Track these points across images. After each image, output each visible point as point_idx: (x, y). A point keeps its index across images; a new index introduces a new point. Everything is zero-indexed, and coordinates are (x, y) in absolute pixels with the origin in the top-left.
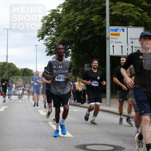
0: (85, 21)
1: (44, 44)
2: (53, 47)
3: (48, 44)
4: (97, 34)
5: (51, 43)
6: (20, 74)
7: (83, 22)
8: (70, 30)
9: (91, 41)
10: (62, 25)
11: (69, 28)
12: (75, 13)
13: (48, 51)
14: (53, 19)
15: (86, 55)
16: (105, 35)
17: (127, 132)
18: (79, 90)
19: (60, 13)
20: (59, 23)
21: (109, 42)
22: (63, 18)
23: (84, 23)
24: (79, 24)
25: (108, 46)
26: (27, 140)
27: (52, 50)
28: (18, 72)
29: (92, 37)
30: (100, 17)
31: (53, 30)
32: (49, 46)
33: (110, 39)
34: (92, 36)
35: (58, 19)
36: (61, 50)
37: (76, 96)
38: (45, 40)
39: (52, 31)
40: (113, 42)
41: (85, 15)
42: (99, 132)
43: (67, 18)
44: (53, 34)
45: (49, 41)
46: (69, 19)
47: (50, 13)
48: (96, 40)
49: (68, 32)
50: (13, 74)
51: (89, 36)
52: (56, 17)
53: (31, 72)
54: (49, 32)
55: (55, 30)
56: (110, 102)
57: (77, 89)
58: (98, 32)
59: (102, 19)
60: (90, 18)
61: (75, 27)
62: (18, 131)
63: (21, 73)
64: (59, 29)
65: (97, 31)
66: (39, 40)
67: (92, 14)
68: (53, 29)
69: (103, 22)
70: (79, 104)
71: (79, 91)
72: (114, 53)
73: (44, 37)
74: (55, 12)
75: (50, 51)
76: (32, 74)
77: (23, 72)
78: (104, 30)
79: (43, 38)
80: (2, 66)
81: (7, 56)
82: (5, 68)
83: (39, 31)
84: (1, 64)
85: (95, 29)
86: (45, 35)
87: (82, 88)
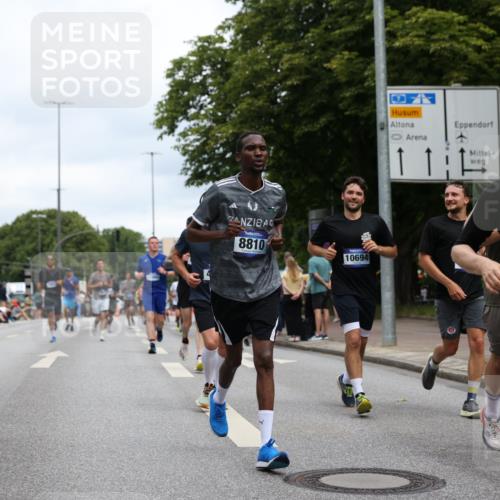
0: (307, 71)
1: (176, 147)
2: (206, 156)
3: (191, 148)
4: (347, 113)
5: (198, 143)
6: (101, 247)
7: (300, 74)
8: (261, 103)
9: (329, 134)
10: (232, 86)
11: (256, 96)
12: (273, 46)
13: (190, 173)
14: (204, 67)
15: (311, 180)
16: (373, 116)
17: (451, 428)
18: (291, 295)
19: (225, 46)
20: (222, 80)
21: (385, 137)
22: (236, 63)
23: (303, 77)
24: (289, 83)
25: (384, 150)
26: (130, 459)
27: (201, 166)
28: (94, 241)
29: (330, 122)
30: (357, 57)
31: (205, 103)
32: (194, 156)
33: (390, 129)
34: (331, 119)
36: (259, 152)
38: (180, 134)
39: (202, 107)
40: (401, 137)
41: (306, 53)
42: (362, 430)
43: (249, 64)
44: (205, 116)
45: (192, 138)
46: (257, 67)
47: (195, 48)
48: (345, 132)
49: (253, 108)
50: (78, 247)
51: (323, 120)
52: (213, 60)
53: (136, 240)
54: (192, 111)
55: (210, 103)
56: (394, 333)
57: (285, 293)
58: (349, 106)
59: (362, 62)
60: (322, 61)
61: (276, 92)
62: (99, 431)
63: (103, 245)
64: (224, 100)
65: (345, 103)
66: (161, 137)
67: (328, 46)
68: (203, 98)
69: (366, 73)
71: (293, 298)
72: (402, 174)
73: (176, 127)
74: (210, 43)
75: (196, 171)
76: (141, 247)
77: (111, 242)
78: (368, 97)
79: (172, 129)
80: (43, 223)
81: (59, 190)
82: (53, 229)
83: (158, 109)
84: (40, 216)
85: (341, 96)
86: (180, 118)
87: (301, 289)
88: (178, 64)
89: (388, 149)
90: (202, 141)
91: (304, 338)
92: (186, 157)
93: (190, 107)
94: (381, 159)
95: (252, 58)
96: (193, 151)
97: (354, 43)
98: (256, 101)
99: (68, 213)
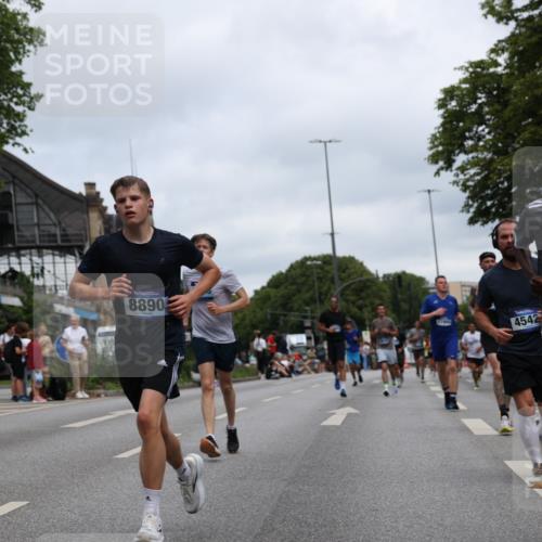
1: (455, 183)
2: (489, 192)
3: (471, 183)
5: (478, 178)
6: (382, 294)
10: (512, 114)
11: (539, 124)
13: (472, 210)
14: (480, 95)
19: (500, 70)
20: (500, 108)
22: (513, 89)
27: (484, 202)
28: (374, 288)
31: (484, 133)
32: (476, 192)
35: (495, 93)
38: (458, 169)
39: (480, 138)
43: (529, 89)
44: (485, 148)
45: (472, 171)
46: (537, 92)
47: (467, 75)
49: (536, 137)
50: (358, 295)
52: (488, 86)
53: (419, 285)
54: (470, 143)
55: (489, 133)
63: (385, 291)
64: (504, 129)
66: (437, 173)
68: (481, 128)
73: (454, 161)
74: (483, 69)
75: (478, 208)
77: (393, 288)
79: (449, 164)
80: (319, 271)
81: (332, 234)
82: (330, 275)
83: (432, 142)
84: (315, 262)
86: (457, 152)
88: (450, 93)
90: (483, 175)
93: (466, 138)
95: (531, 83)
96: (475, 186)
98: (538, 129)
99: (344, 258)
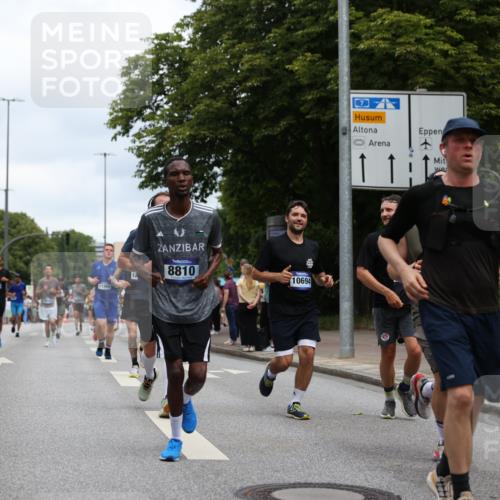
0: (268, 72)
1: (131, 149)
2: (161, 158)
3: (145, 150)
4: (308, 117)
5: (153, 145)
7: (262, 75)
8: (219, 104)
9: (289, 138)
10: (189, 87)
11: (214, 97)
12: (233, 46)
13: (144, 175)
14: (162, 66)
15: (270, 185)
16: (335, 120)
18: (247, 304)
19: (183, 44)
20: (179, 80)
21: (347, 141)
22: (194, 63)
23: (264, 79)
24: (249, 84)
25: (346, 156)
26: (76, 470)
27: (156, 169)
28: (42, 244)
29: (291, 125)
30: (320, 59)
31: (162, 103)
32: (148, 157)
33: (353, 134)
34: (293, 122)
35: (177, 65)
36: (182, 177)
37: (237, 325)
38: (135, 135)
39: (158, 107)
40: (363, 143)
41: (267, 54)
42: (316, 444)
43: (208, 64)
44: (162, 117)
45: (147, 139)
46: (216, 68)
47: (153, 46)
48: (306, 137)
49: (211, 110)
50: (26, 250)
51: (283, 123)
52: (170, 58)
53: (86, 244)
54: (148, 111)
55: (167, 103)
56: (352, 345)
57: (241, 301)
58: (311, 109)
59: (325, 65)
60: (283, 63)
61: (236, 94)
62: (43, 441)
63: (53, 248)
64: (182, 100)
65: (307, 106)
66: (115, 138)
67: (289, 47)
68: (160, 98)
69: (329, 76)
70: (247, 349)
71: (248, 307)
72: (364, 181)
73: (131, 127)
74: (168, 41)
75: (150, 173)
76: (92, 251)
77: (61, 245)
78: (331, 101)
79: (126, 130)
81: (7, 191)
83: (113, 108)
85: (303, 99)
86: (135, 118)
87: (258, 297)
88: (134, 62)
89: (350, 155)
90: (157, 142)
91: (259, 349)
92: (140, 159)
93: (146, 107)
94: (343, 165)
95: (211, 58)
96: (148, 153)
97: (317, 44)
98: (214, 103)
99: (16, 214)
